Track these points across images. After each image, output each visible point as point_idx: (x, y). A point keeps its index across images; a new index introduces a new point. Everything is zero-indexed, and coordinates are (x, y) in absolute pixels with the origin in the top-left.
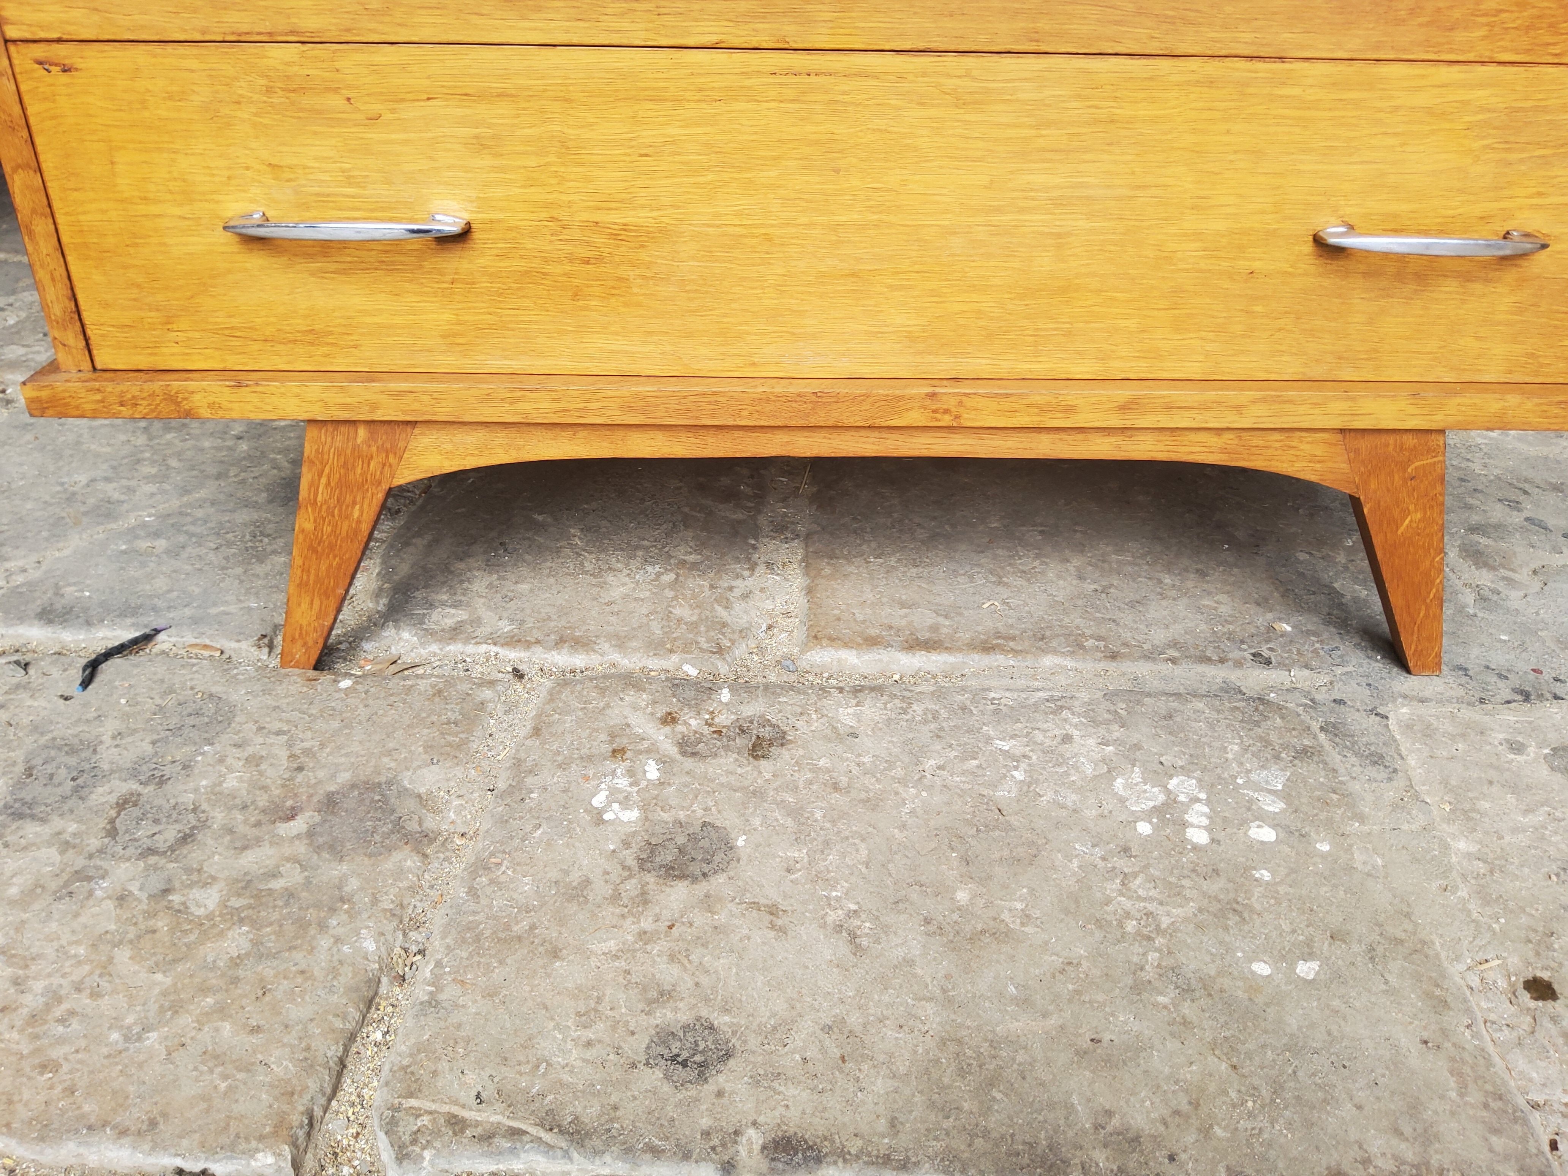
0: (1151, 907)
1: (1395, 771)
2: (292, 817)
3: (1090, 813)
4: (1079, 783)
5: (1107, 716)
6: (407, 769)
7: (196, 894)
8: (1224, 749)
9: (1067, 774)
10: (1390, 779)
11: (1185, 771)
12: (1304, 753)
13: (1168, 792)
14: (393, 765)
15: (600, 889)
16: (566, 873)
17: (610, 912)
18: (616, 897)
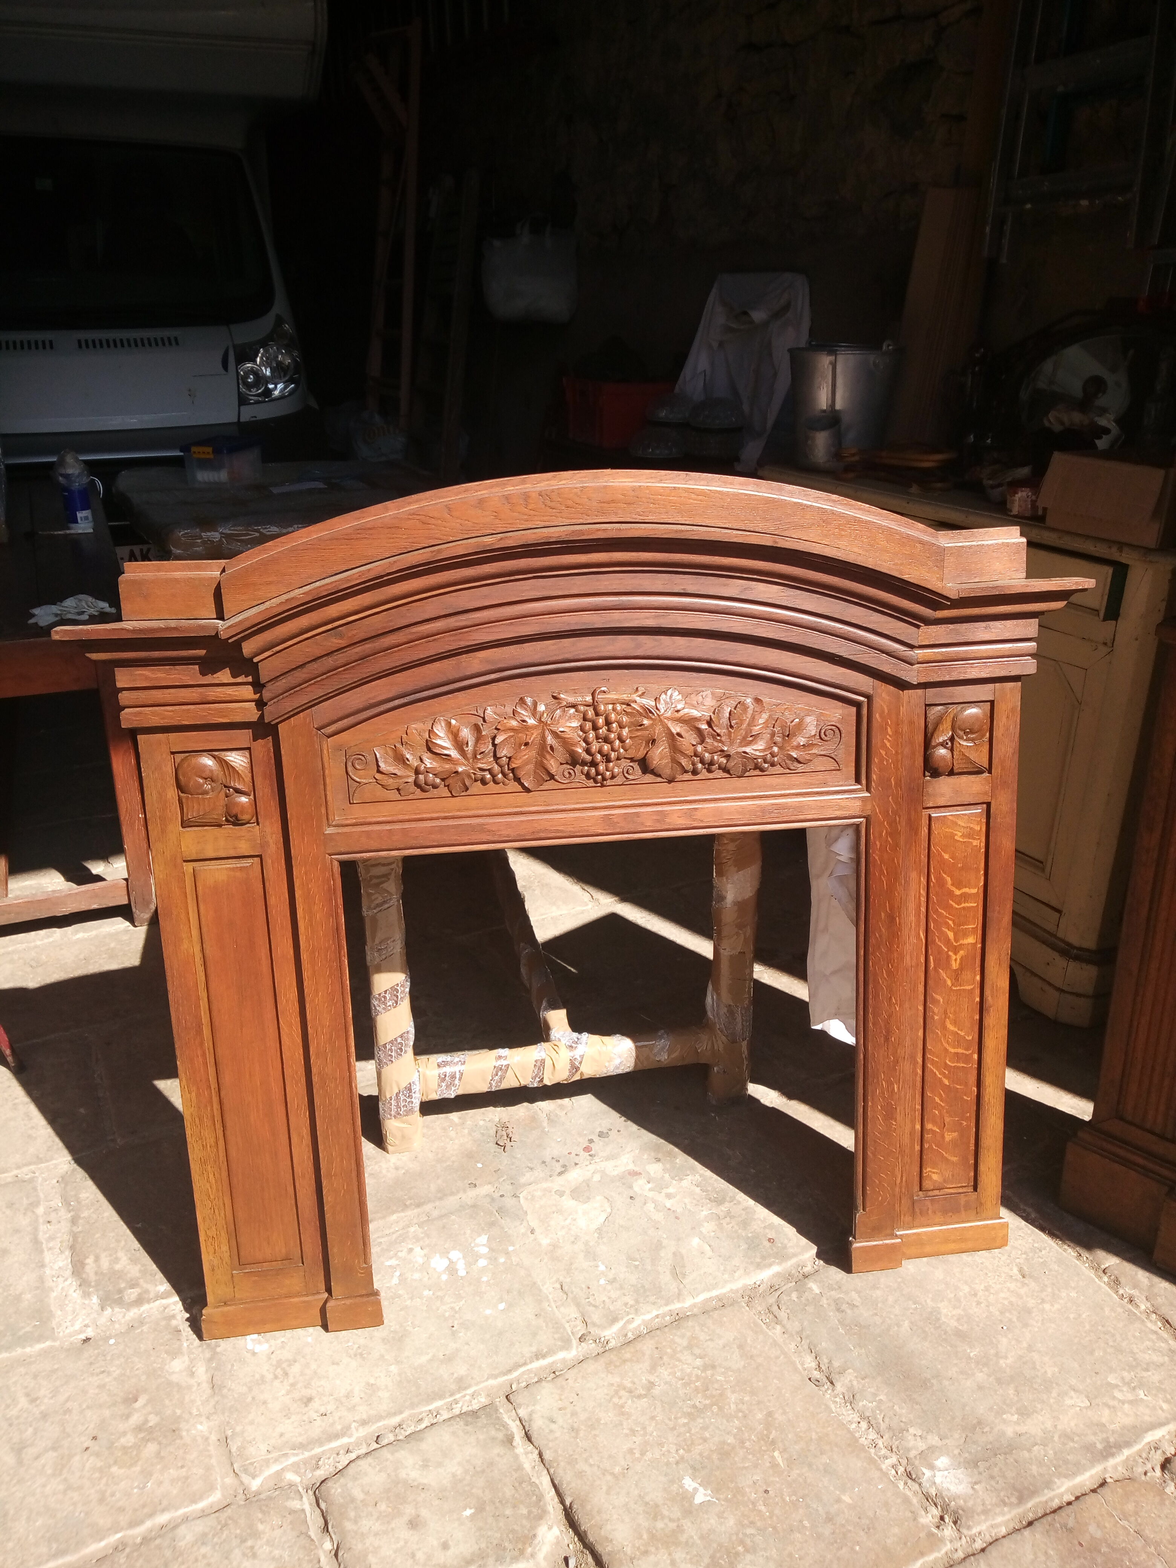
0: (452, 1305)
1: (523, 1220)
2: (136, 1401)
3: (426, 1279)
4: (419, 1268)
5: (423, 1235)
6: (166, 1365)
7: (123, 1440)
8: (465, 1233)
9: (414, 1266)
10: (521, 1224)
11: (454, 1248)
12: (492, 1224)
13: (449, 1259)
14: (159, 1366)
15: (269, 1376)
16: (253, 1376)
17: (276, 1383)
18: (276, 1377)
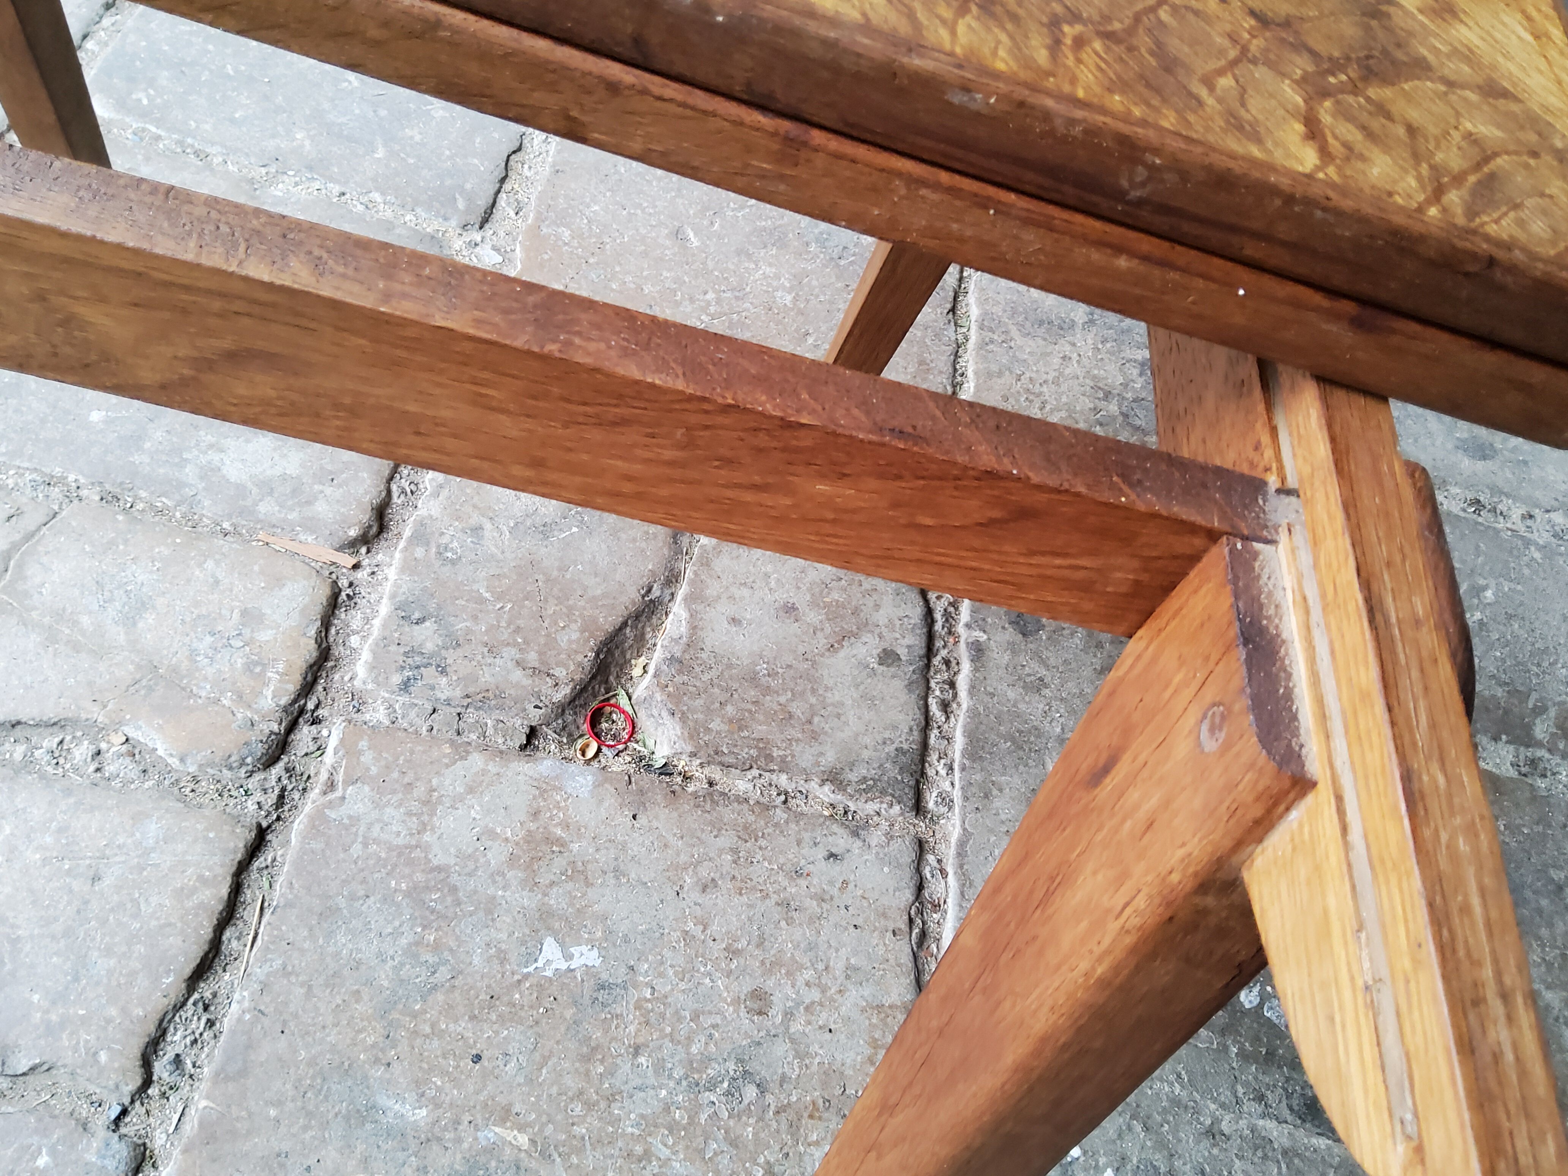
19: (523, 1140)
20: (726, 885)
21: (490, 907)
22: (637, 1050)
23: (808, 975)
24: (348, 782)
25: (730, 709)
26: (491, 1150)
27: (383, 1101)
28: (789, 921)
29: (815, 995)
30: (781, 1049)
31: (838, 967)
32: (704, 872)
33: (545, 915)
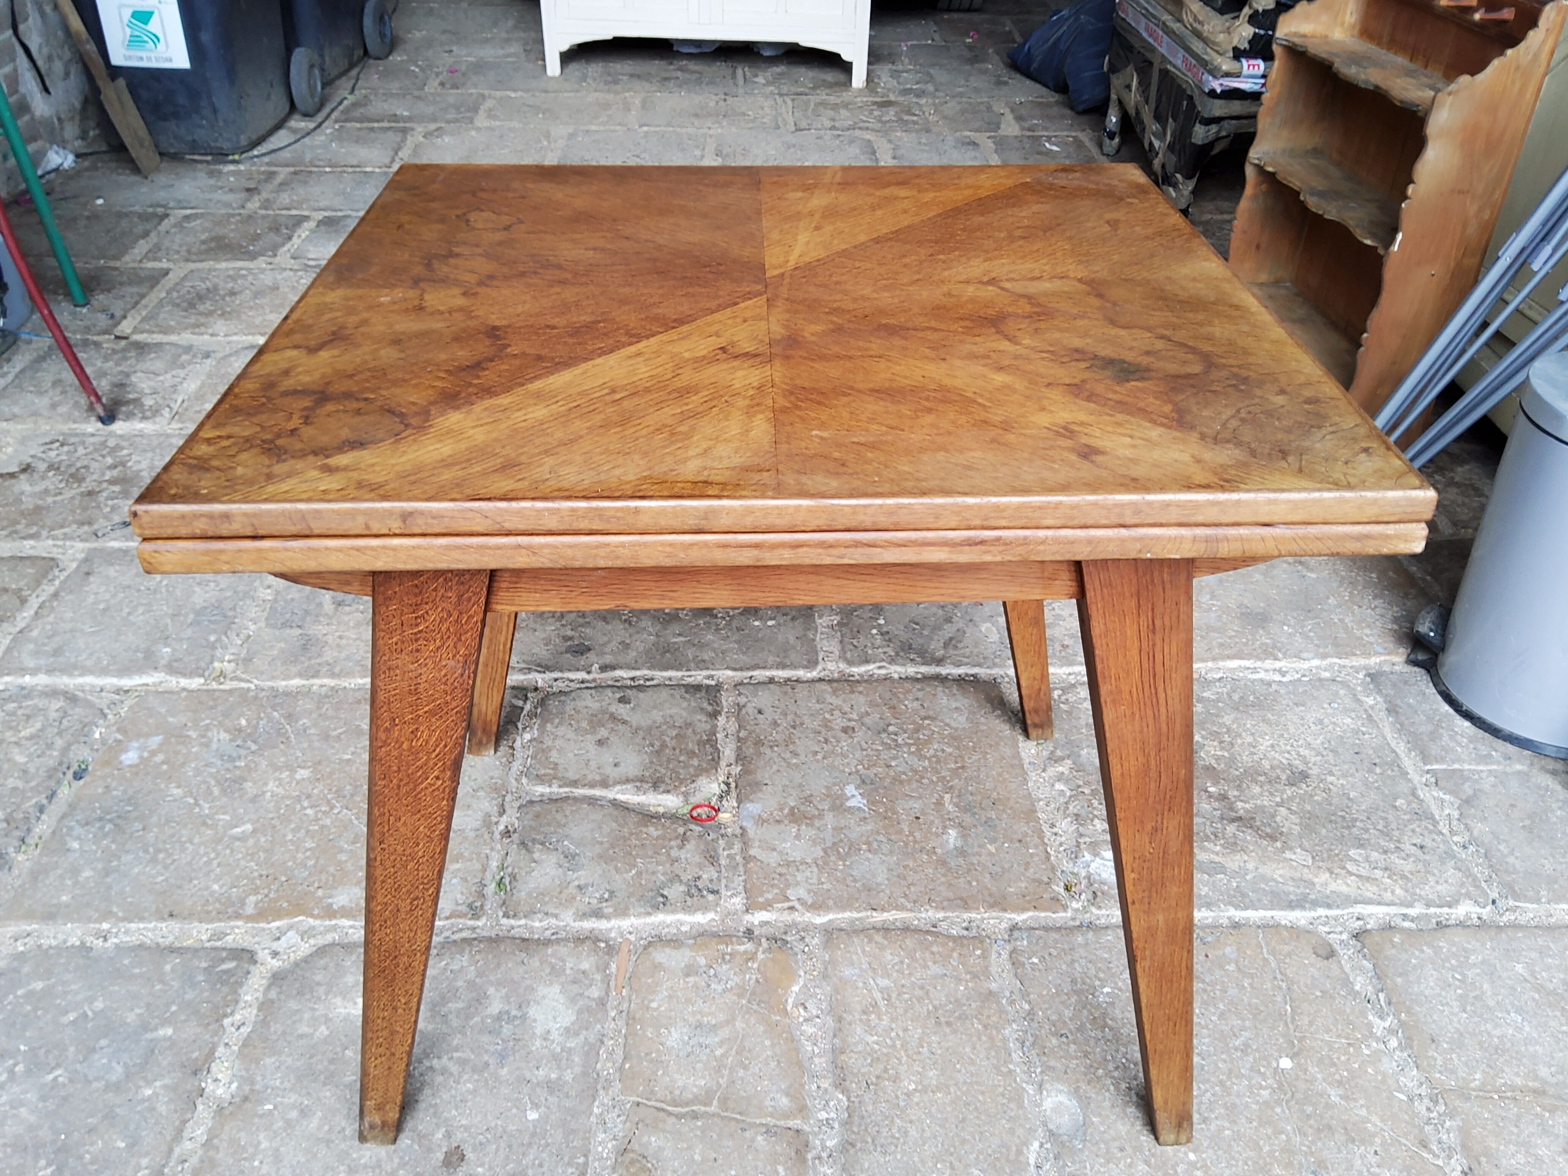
19: (947, 796)
20: (791, 747)
21: (838, 829)
22: (889, 766)
23: (827, 716)
24: (788, 900)
25: (682, 758)
26: (957, 805)
27: (951, 846)
28: (802, 724)
29: (836, 712)
30: (867, 720)
31: (818, 706)
32: (788, 755)
33: (834, 808)
